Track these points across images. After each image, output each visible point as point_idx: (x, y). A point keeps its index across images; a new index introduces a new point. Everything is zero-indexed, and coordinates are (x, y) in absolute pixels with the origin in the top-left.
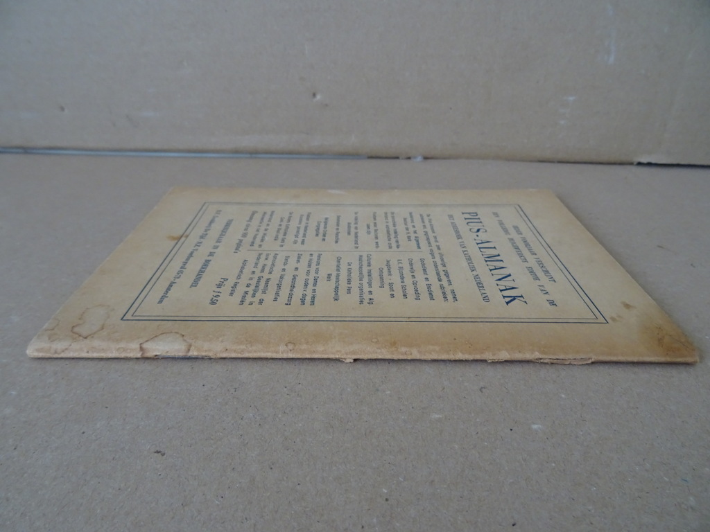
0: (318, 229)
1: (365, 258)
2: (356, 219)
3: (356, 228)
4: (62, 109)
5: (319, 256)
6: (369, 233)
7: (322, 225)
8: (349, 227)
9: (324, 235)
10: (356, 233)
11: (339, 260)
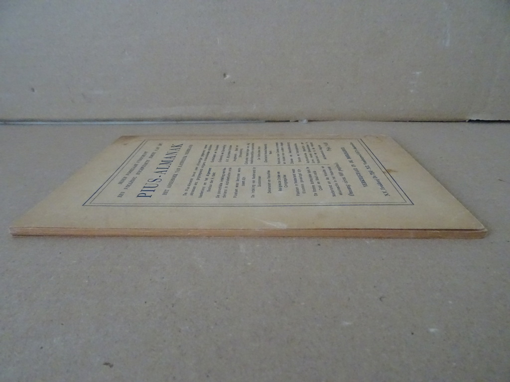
0: (285, 180)
1: (249, 162)
2: (253, 190)
3: (254, 182)
4: (33, 90)
5: (279, 162)
6: (244, 179)
7: (283, 184)
8: (260, 182)
9: (279, 176)
10: (254, 178)
11: (266, 161)
